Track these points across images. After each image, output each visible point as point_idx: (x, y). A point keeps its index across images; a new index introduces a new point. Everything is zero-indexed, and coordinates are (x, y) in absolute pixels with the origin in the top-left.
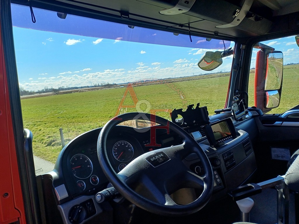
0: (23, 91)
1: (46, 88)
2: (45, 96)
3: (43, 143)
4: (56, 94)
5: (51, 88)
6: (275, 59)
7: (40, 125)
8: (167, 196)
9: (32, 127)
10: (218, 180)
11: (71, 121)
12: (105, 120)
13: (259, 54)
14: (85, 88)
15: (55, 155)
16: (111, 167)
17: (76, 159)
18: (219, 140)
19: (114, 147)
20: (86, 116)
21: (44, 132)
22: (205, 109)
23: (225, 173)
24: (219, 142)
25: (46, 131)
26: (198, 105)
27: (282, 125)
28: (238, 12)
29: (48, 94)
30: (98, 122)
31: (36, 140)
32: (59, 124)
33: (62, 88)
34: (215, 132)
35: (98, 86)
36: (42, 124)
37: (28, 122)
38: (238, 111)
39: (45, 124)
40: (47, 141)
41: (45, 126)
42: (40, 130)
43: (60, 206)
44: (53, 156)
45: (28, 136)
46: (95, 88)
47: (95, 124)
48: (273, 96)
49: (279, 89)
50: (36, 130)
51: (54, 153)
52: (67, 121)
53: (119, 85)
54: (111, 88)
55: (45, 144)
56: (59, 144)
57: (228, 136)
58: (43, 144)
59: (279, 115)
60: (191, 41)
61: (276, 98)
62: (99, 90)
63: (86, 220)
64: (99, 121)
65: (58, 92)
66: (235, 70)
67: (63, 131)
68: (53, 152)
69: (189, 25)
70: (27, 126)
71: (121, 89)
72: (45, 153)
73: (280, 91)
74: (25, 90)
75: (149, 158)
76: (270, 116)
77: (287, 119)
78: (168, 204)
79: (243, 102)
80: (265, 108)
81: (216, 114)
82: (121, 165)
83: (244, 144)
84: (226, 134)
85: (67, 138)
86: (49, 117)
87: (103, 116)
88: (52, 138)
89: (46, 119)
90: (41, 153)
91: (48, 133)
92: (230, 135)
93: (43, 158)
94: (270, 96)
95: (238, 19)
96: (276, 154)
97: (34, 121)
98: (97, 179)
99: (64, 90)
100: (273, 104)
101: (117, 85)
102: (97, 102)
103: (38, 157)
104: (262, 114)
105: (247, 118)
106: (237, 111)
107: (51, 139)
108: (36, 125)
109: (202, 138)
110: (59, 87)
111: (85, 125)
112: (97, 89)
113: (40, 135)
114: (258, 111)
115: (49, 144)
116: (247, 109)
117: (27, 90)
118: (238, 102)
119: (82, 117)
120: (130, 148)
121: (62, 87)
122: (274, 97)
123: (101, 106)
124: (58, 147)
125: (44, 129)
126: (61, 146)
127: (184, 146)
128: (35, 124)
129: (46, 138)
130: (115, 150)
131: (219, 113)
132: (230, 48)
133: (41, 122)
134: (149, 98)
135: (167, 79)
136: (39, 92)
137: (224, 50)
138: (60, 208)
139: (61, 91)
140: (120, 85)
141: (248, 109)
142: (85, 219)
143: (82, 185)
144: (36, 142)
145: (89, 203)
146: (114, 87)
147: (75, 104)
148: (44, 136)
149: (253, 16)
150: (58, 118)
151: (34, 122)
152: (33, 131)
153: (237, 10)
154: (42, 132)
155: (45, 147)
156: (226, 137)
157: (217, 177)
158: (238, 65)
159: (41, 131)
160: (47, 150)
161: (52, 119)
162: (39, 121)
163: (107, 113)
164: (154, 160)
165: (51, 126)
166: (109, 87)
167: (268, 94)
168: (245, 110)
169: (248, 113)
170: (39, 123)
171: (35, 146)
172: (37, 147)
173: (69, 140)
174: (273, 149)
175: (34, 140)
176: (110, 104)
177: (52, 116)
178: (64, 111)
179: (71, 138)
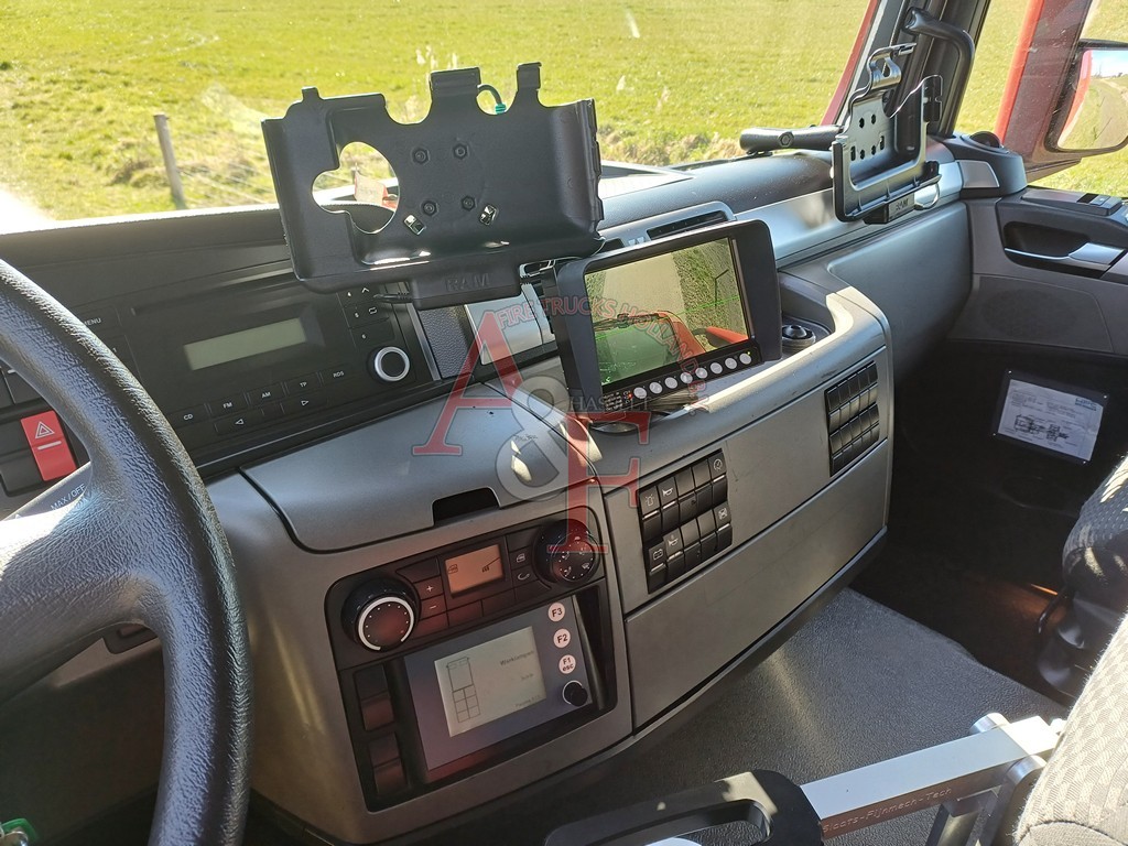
3: (99, 168)
7: (103, 88)
9: (67, 90)
10: (568, 664)
11: (232, 85)
20: (297, 70)
21: (111, 122)
22: (581, 118)
23: (625, 615)
24: (640, 393)
25: (123, 116)
26: (529, 76)
31: (74, 154)
32: (180, 91)
36: (112, 85)
38: (879, 153)
39: (126, 84)
40: (117, 161)
41: (121, 93)
42: (100, 109)
48: (1113, 85)
50: (82, 106)
55: (106, 174)
56: (158, 181)
57: (725, 350)
58: (101, 173)
70: (47, 83)
79: (924, 100)
80: (1050, 144)
84: (713, 338)
86: (144, 54)
87: (367, 83)
88: (134, 151)
89: (133, 62)
91: (129, 129)
92: (737, 351)
94: (1099, 77)
96: (1026, 412)
97: (80, 68)
104: (1021, 179)
105: (918, 208)
106: (869, 157)
107: (131, 154)
108: (85, 86)
113: (94, 131)
114: (999, 165)
115: (124, 177)
116: (941, 146)
122: (1120, 89)
124: (158, 193)
125: (116, 109)
126: (168, 190)
128: (82, 82)
129: (113, 147)
131: (766, 155)
133: (108, 72)
141: (949, 146)
144: (74, 162)
147: (262, 10)
148: (108, 137)
150: (184, 65)
151: (80, 73)
152: (68, 110)
154: (105, 120)
155: (108, 185)
156: (705, 360)
157: (563, 644)
159: (102, 113)
160: (113, 201)
161: (157, 66)
162: (103, 71)
165: (147, 97)
167: (1093, 65)
168: (924, 156)
169: (936, 173)
170: (100, 78)
171: (64, 177)
172: (70, 183)
173: (204, 170)
174: (1017, 387)
175: (66, 153)
176: (408, 31)
177: (159, 54)
178: (211, 37)
179: (210, 160)
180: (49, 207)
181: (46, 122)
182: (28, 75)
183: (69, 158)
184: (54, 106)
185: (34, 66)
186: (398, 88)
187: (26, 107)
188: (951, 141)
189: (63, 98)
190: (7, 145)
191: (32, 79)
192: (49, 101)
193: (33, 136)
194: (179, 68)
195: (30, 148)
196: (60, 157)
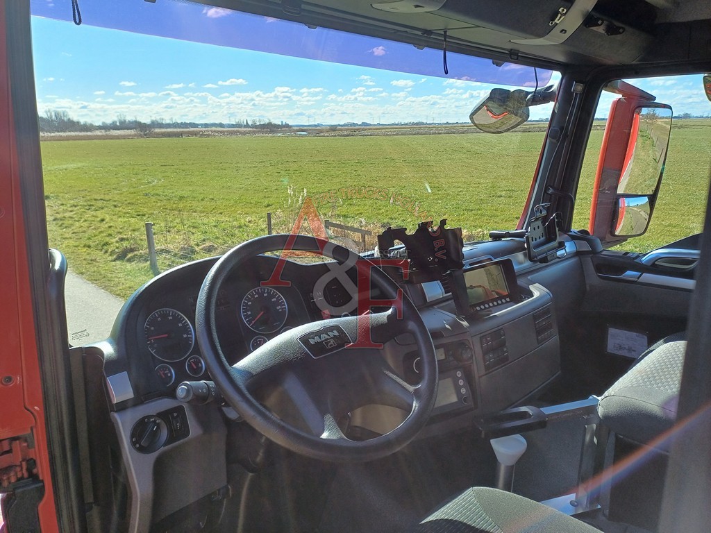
0: (66, 119)
1: (122, 119)
2: (118, 137)
3: (106, 252)
4: (145, 135)
5: (134, 119)
6: (657, 118)
7: (103, 208)
8: (329, 420)
9: (83, 210)
10: (463, 391)
11: (174, 205)
12: (254, 212)
13: (617, 105)
14: (214, 129)
15: (132, 284)
16: (221, 352)
17: (159, 319)
18: (479, 305)
19: (245, 299)
20: (211, 197)
21: (110, 227)
23: (480, 377)
24: (478, 308)
25: (116, 223)
26: (443, 222)
27: (640, 280)
28: (562, 15)
29: (127, 134)
30: (238, 216)
31: (92, 244)
32: (146, 209)
33: (160, 121)
34: (472, 287)
35: (245, 126)
36: (107, 207)
37: (76, 198)
38: (542, 239)
39: (115, 206)
40: (117, 248)
41: (113, 211)
42: (103, 220)
43: (116, 415)
44: (127, 285)
45: (57, 267)
46: (237, 130)
47: (231, 220)
48: (635, 209)
49: (652, 193)
50: (93, 219)
51: (130, 277)
52: (165, 205)
53: (296, 128)
54: (275, 135)
55: (111, 255)
56: (142, 258)
57: (501, 297)
58: (107, 254)
59: (638, 257)
60: (446, 73)
61: (642, 213)
62: (247, 136)
63: (167, 447)
64: (239, 214)
65: (150, 131)
66: (555, 141)
67: (155, 229)
68: (127, 275)
69: (445, 32)
70: (71, 206)
71: (301, 138)
72: (110, 276)
73: (652, 199)
74: (71, 119)
75: (305, 339)
76: (616, 256)
77: (654, 267)
78: (329, 435)
79: (556, 220)
80: (613, 234)
81: (490, 239)
82: (256, 339)
83: (535, 317)
84: (497, 293)
85: (163, 247)
86: (124, 190)
87: (251, 203)
88: (127, 242)
89: (118, 194)
90: (101, 275)
91: (121, 231)
92: (505, 297)
93: (105, 288)
94: (629, 206)
95: (563, 30)
96: (617, 342)
97: (88, 198)
98: (201, 364)
99: (163, 128)
100: (633, 225)
101: (291, 126)
102: (239, 165)
103: (93, 283)
104: (600, 247)
105: (559, 258)
106: (538, 240)
107: (125, 244)
108: (93, 208)
109: (445, 295)
110: (153, 119)
111: (206, 221)
112: (240, 133)
113: (101, 232)
114: (590, 242)
115: (122, 256)
116: (566, 236)
117: (75, 119)
118: (544, 219)
119: (202, 200)
120: (281, 304)
121: (160, 119)
122: (639, 210)
123: (247, 177)
124: (142, 265)
125: (112, 219)
126: (149, 263)
127: (389, 317)
128: (90, 205)
129: (114, 240)
130: (246, 305)
131: (500, 240)
132: (548, 85)
133: (104, 200)
134: (363, 169)
135: (413, 124)
136: (104, 127)
137: (533, 89)
138: (116, 419)
139: (157, 130)
140: (298, 128)
141: (569, 235)
142: (165, 444)
143: (167, 374)
144: (92, 249)
145: (175, 415)
146: (284, 132)
147: (187, 164)
148: (110, 235)
149: (599, 25)
150: (146, 195)
151: (89, 200)
152: (85, 221)
153: (560, 10)
154: (107, 226)
155: (112, 261)
156: (496, 300)
157: (461, 384)
158: (562, 128)
159: (104, 222)
160: (116, 269)
161: (132, 196)
162: (101, 200)
163: (261, 195)
164: (317, 343)
165: (127, 213)
166: (271, 132)
167: (626, 203)
168: (559, 239)
169: (564, 245)
170: (100, 204)
171: (88, 257)
172: (91, 260)
173: (167, 252)
174: (612, 331)
175: (87, 244)
176: (271, 175)
177: (132, 190)
178: (160, 180)
179: (171, 247)
180: (82, 273)
181: (73, 228)
182: (60, 202)
183: (89, 247)
184: (77, 219)
185: (62, 197)
186: (269, 205)
187: (61, 220)
188: (570, 233)
189: (81, 215)
190: (53, 240)
191: (62, 205)
192: (74, 216)
193: (67, 235)
194: (144, 197)
195: (66, 242)
196: (84, 246)
